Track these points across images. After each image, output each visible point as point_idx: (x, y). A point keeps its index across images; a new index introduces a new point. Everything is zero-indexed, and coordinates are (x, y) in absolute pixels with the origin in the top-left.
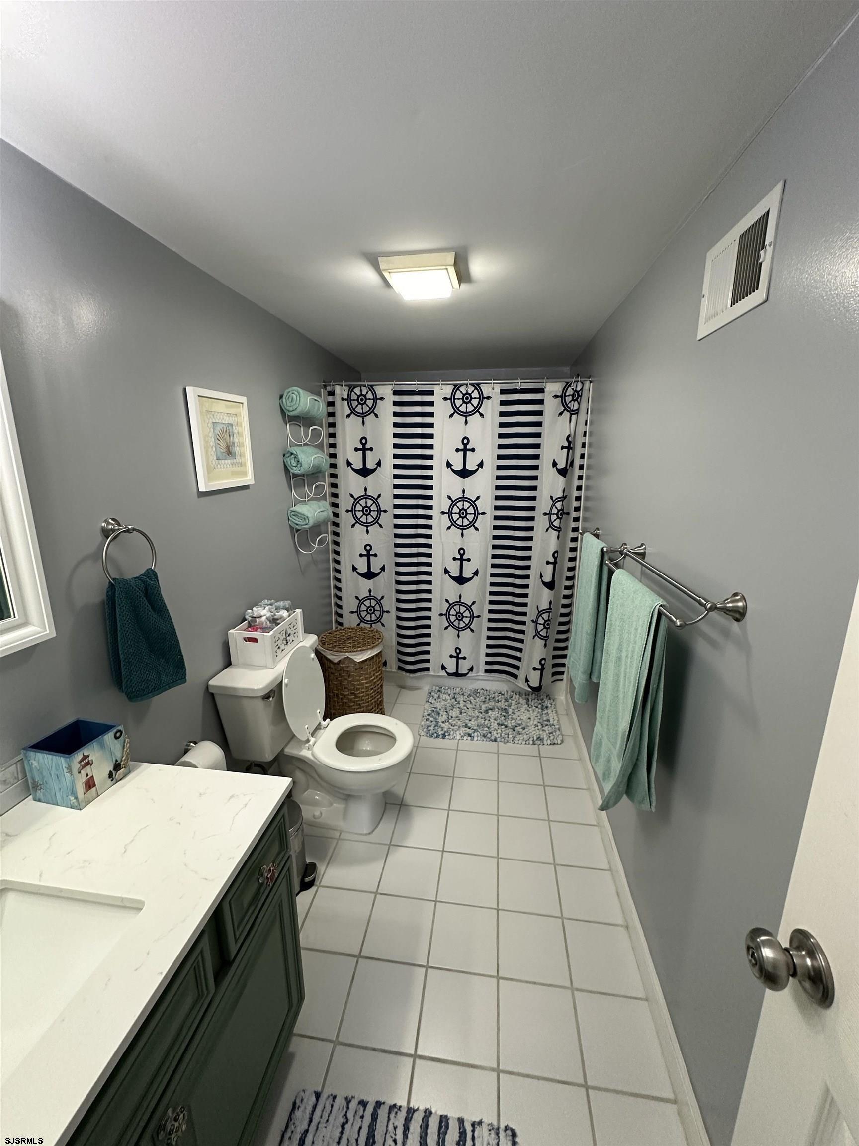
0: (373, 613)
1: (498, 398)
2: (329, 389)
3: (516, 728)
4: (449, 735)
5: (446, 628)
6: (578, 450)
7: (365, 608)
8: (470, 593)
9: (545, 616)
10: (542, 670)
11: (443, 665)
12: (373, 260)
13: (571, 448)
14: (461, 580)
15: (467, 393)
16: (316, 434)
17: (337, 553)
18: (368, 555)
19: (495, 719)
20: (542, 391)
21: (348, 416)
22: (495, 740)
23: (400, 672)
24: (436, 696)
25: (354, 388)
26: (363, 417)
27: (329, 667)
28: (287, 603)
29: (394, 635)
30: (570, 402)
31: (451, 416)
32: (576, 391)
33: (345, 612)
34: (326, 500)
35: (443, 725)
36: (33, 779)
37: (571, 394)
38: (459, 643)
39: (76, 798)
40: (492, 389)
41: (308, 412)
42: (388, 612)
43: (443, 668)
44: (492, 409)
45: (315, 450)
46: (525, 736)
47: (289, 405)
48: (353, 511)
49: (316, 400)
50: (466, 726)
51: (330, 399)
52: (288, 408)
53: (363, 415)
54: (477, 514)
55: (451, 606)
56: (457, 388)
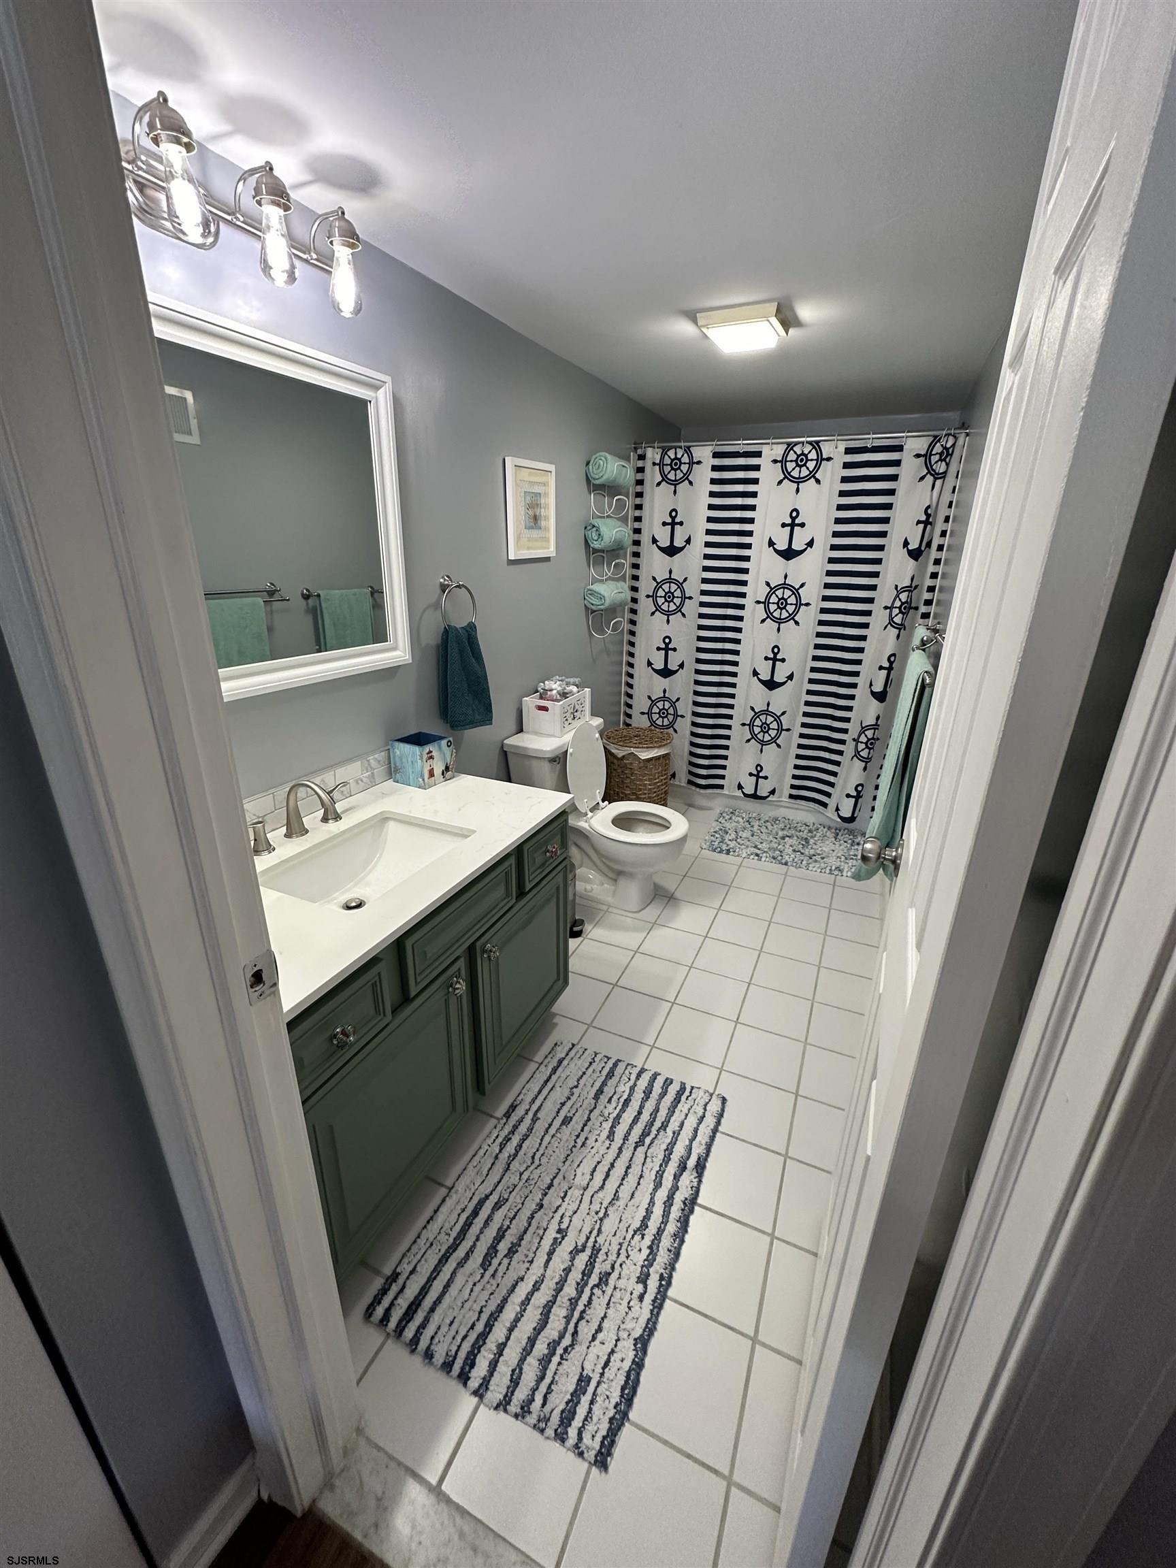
0: (666, 717)
1: (840, 457)
2: (640, 452)
3: (814, 857)
4: (734, 852)
5: (748, 741)
6: (939, 526)
7: (658, 711)
8: (780, 700)
9: (869, 733)
10: (858, 797)
11: (739, 784)
12: (692, 316)
13: (931, 523)
14: (771, 685)
15: (803, 454)
16: (621, 505)
17: (632, 644)
18: (667, 649)
19: (791, 846)
20: (899, 448)
21: (659, 484)
22: (786, 864)
23: (690, 786)
24: (727, 817)
25: (668, 450)
26: (675, 485)
27: (613, 763)
28: (577, 680)
29: (687, 744)
30: (936, 462)
31: (780, 482)
32: (945, 448)
33: (635, 712)
34: (625, 582)
35: (729, 843)
36: (395, 764)
37: (939, 452)
38: (760, 759)
39: (423, 780)
40: (835, 449)
41: (613, 481)
42: (682, 716)
43: (740, 787)
44: (831, 474)
45: (619, 523)
46: (822, 865)
47: (595, 472)
48: (654, 597)
49: (624, 466)
50: (756, 847)
51: (640, 464)
52: (594, 476)
53: (675, 483)
54: (799, 605)
55: (757, 715)
56: (790, 447)
